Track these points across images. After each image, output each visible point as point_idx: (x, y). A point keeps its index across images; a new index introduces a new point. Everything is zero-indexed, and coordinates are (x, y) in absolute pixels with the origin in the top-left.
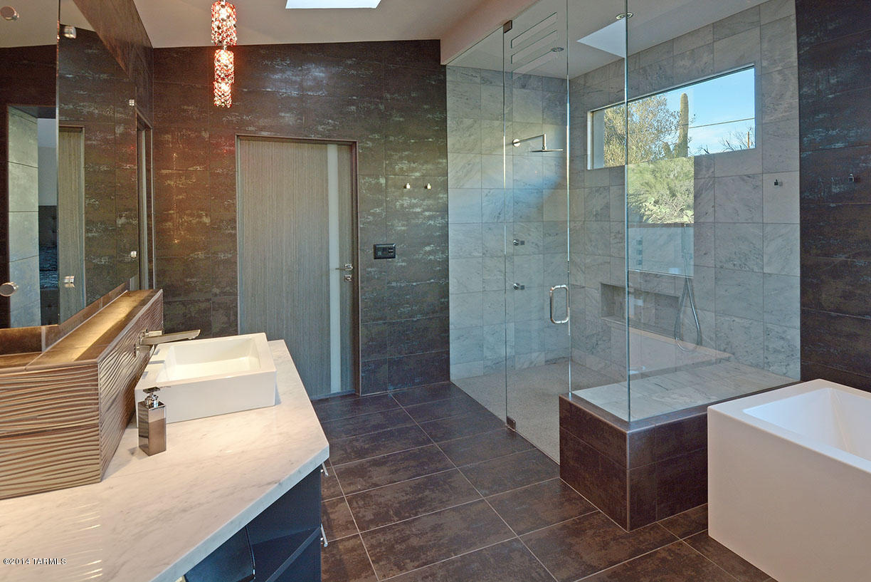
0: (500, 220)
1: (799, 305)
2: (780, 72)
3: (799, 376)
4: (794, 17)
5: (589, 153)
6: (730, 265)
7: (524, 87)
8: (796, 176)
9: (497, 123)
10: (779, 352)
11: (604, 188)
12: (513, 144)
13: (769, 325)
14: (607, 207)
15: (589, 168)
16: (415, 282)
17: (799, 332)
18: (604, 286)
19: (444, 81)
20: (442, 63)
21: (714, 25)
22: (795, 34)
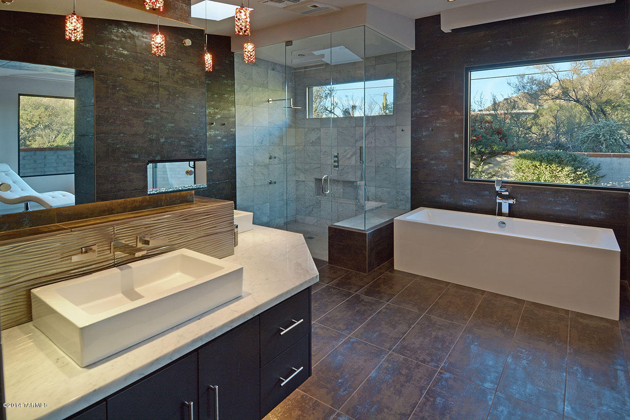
0: (262, 145)
1: (410, 180)
2: (404, 84)
3: (410, 209)
4: (410, 61)
5: (307, 109)
6: (382, 166)
7: (273, 70)
8: (409, 128)
9: (260, 89)
10: (402, 200)
11: (317, 128)
12: (269, 101)
13: (399, 190)
14: (319, 138)
15: (307, 118)
16: (218, 181)
17: (410, 191)
18: (316, 179)
19: (233, 62)
20: (232, 51)
21: (376, 57)
22: (411, 69)
